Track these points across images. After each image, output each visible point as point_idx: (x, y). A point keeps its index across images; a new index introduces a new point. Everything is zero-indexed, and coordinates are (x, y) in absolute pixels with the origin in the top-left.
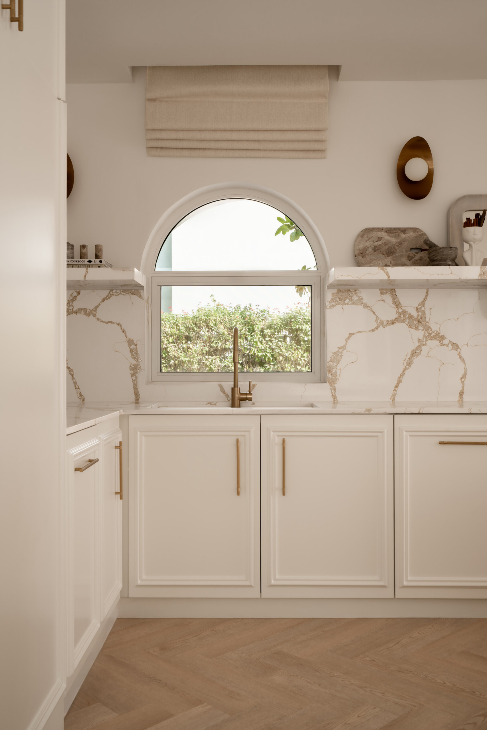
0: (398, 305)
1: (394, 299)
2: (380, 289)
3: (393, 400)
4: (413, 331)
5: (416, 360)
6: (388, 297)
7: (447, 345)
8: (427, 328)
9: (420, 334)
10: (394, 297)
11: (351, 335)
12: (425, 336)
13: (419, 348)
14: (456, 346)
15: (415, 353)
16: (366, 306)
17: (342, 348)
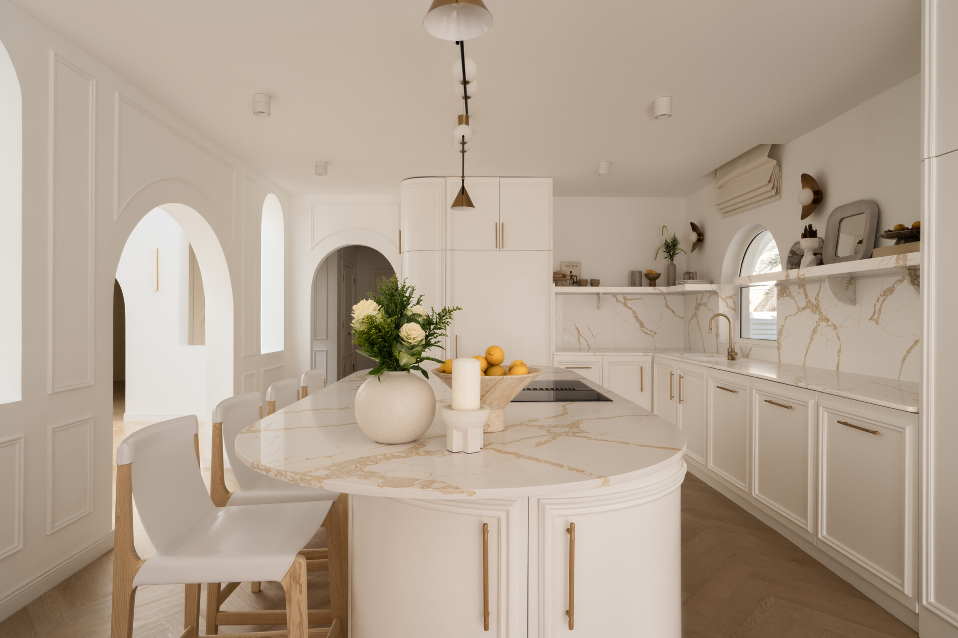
0: (806, 296)
1: (804, 292)
2: (799, 285)
3: (804, 365)
4: (814, 315)
5: (815, 336)
6: (802, 290)
7: (831, 326)
8: (821, 313)
9: (816, 317)
10: (805, 290)
11: (786, 317)
12: (819, 319)
13: (816, 328)
14: (835, 327)
15: (814, 332)
16: (793, 298)
17: (783, 326)
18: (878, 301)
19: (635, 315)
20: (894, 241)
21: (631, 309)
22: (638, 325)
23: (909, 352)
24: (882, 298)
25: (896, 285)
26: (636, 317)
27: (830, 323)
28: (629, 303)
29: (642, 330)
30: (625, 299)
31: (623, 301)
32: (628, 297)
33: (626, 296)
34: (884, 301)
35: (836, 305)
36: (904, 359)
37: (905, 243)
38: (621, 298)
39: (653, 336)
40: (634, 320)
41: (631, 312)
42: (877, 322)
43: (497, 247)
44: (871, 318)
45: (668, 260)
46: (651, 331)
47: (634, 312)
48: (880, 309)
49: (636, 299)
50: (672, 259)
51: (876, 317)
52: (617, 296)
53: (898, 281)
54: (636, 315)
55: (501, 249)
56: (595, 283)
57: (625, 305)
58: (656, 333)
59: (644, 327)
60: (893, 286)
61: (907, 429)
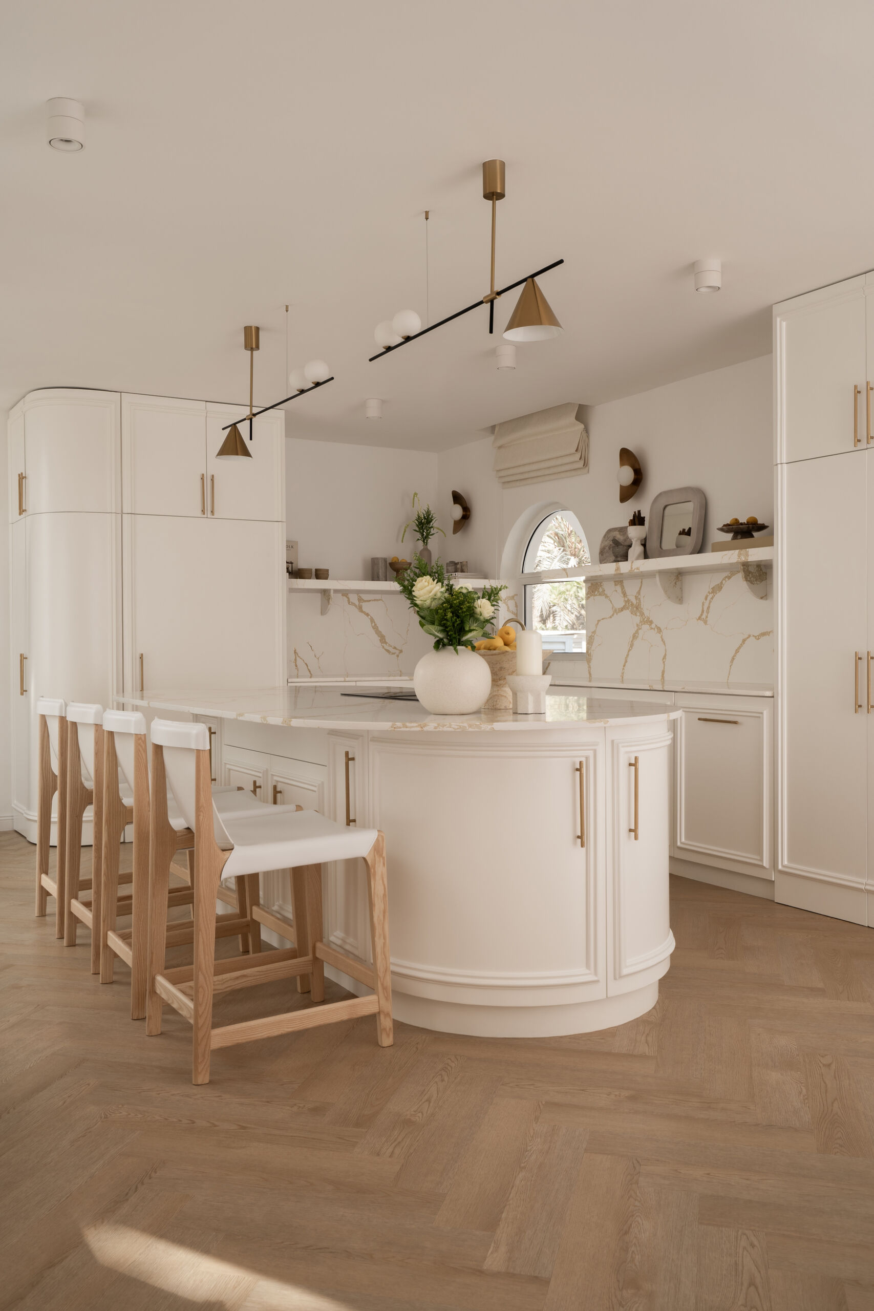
0: (624, 594)
1: (622, 590)
2: (615, 581)
3: (623, 678)
4: (634, 616)
5: (635, 642)
6: (619, 588)
7: (654, 629)
8: (642, 614)
9: (637, 619)
10: (623, 587)
11: (599, 621)
12: (641, 622)
13: (637, 632)
14: (659, 630)
15: (635, 636)
16: (607, 597)
17: (594, 632)
18: (706, 599)
19: (373, 624)
20: (730, 535)
21: (367, 615)
22: (376, 639)
23: (737, 651)
24: (711, 596)
25: (724, 582)
26: (375, 628)
27: (653, 626)
28: (366, 607)
29: (383, 647)
30: (360, 600)
31: (357, 603)
32: (364, 597)
33: (361, 595)
34: (712, 598)
35: (661, 604)
36: (733, 659)
37: (741, 538)
38: (354, 598)
39: (398, 656)
40: (373, 631)
41: (367, 619)
42: (706, 622)
43: (204, 514)
44: (699, 618)
45: (421, 543)
46: (395, 648)
47: (372, 620)
48: (709, 608)
49: (375, 600)
50: (425, 543)
51: (704, 616)
52: (350, 596)
53: (726, 577)
54: (375, 625)
55: (209, 516)
56: (320, 574)
57: (360, 609)
58: (401, 651)
59: (386, 643)
60: (722, 583)
61: (765, 713)
